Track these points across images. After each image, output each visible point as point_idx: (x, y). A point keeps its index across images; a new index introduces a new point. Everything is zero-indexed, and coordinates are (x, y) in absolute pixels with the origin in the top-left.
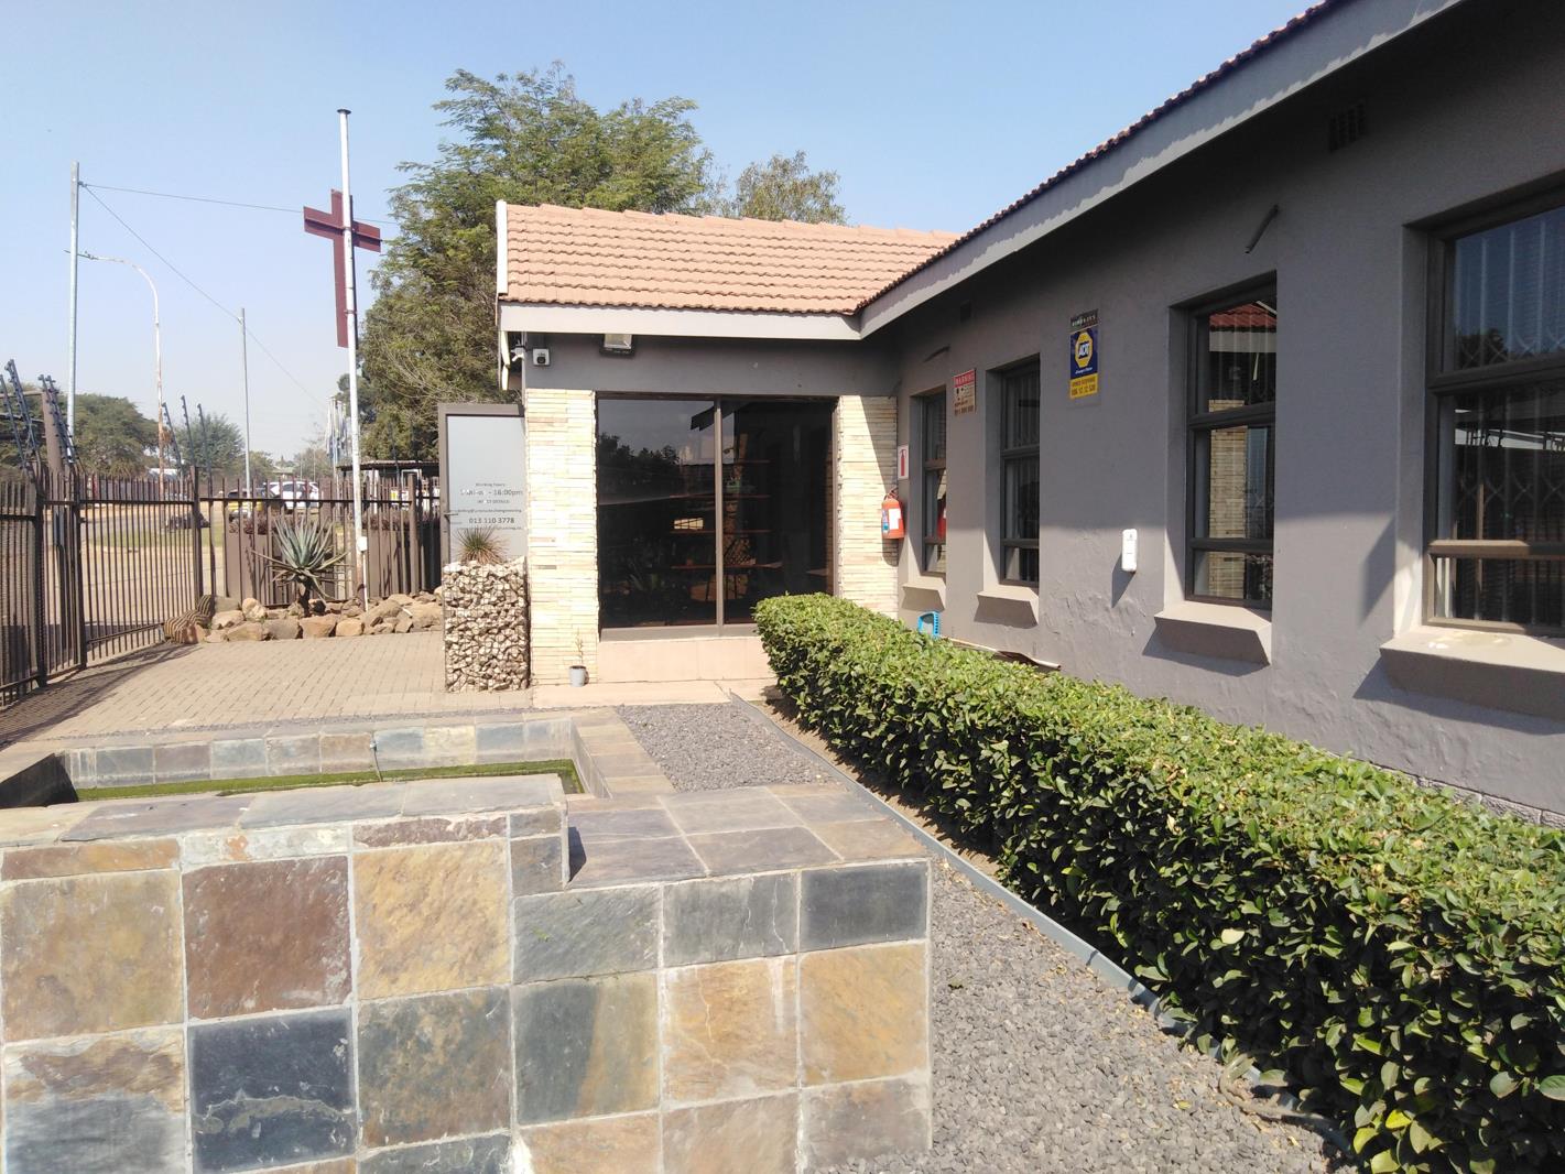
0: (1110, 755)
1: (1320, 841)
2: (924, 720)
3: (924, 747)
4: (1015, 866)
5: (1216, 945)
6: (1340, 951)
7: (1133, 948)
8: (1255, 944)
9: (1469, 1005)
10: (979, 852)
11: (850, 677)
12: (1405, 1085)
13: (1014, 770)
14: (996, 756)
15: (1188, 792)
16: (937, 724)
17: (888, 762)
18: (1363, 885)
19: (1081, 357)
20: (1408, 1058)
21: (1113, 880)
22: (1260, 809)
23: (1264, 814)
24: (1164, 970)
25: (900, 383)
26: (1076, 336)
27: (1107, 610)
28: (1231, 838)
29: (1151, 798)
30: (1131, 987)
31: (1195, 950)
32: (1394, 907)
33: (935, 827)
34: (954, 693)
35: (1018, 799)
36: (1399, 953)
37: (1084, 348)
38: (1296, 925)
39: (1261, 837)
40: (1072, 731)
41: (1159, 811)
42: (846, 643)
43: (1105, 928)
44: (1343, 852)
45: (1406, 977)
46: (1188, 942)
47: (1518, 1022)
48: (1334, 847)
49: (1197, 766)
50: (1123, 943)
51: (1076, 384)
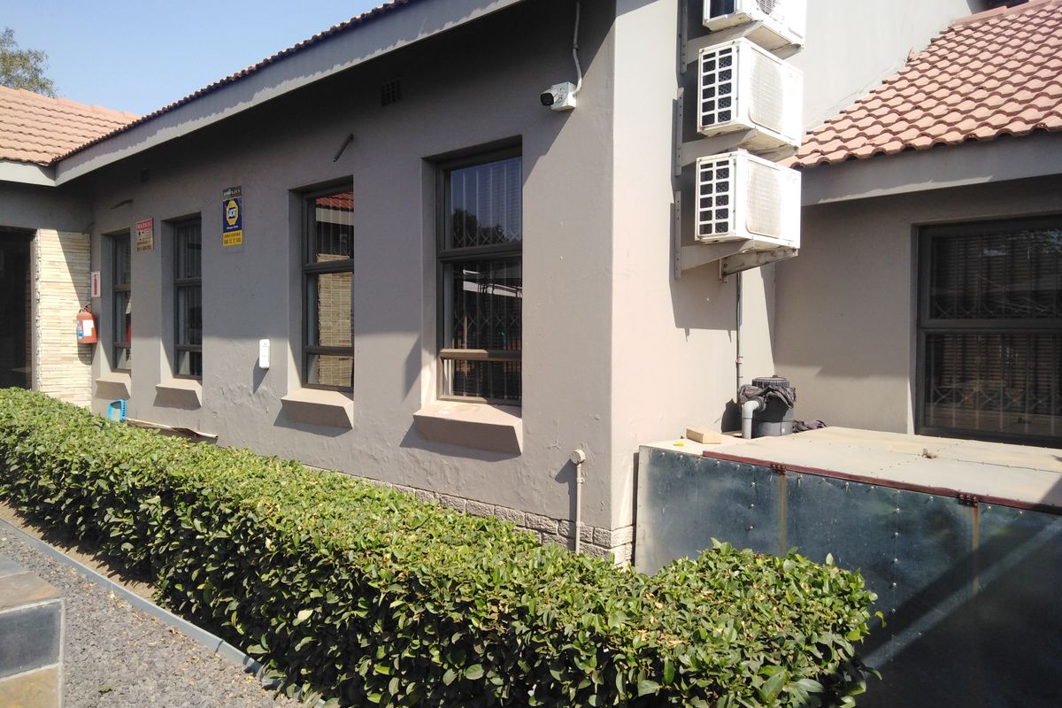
0: (230, 500)
1: (356, 544)
2: (96, 487)
3: (96, 506)
4: (167, 588)
5: (296, 623)
6: (366, 613)
7: (248, 633)
8: (320, 617)
9: (432, 633)
10: (141, 581)
11: (34, 455)
12: (402, 690)
13: (165, 517)
14: (151, 508)
15: (279, 521)
16: (106, 488)
17: (66, 520)
18: (379, 569)
19: (230, 218)
20: (403, 673)
21: (233, 588)
22: (324, 526)
23: (325, 530)
24: (265, 645)
25: (92, 223)
26: (227, 203)
27: (250, 395)
28: (305, 549)
29: (256, 527)
30: (245, 662)
31: (284, 628)
32: (395, 580)
33: (107, 567)
34: (120, 463)
35: (168, 538)
36: (398, 608)
37: (232, 213)
38: (343, 601)
39: (322, 545)
40: (205, 485)
41: (261, 536)
42: (32, 428)
43: (227, 623)
44: (369, 548)
45: (401, 623)
46: (279, 623)
47: (456, 638)
48: (364, 546)
49: (287, 502)
50: (241, 632)
51: (227, 236)
